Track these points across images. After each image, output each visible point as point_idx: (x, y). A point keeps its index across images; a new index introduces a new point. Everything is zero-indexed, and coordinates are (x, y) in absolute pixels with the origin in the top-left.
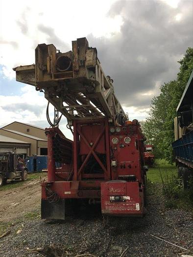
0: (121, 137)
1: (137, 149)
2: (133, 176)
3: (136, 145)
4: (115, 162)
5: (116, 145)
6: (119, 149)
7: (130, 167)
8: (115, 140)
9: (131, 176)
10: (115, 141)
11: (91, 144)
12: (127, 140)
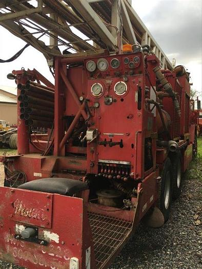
0: (109, 82)
1: (139, 109)
2: (125, 163)
3: (136, 100)
4: (91, 132)
5: (97, 99)
6: (103, 107)
7: (121, 144)
8: (96, 88)
9: (121, 163)
10: (96, 90)
11: (81, 98)
12: (120, 88)
